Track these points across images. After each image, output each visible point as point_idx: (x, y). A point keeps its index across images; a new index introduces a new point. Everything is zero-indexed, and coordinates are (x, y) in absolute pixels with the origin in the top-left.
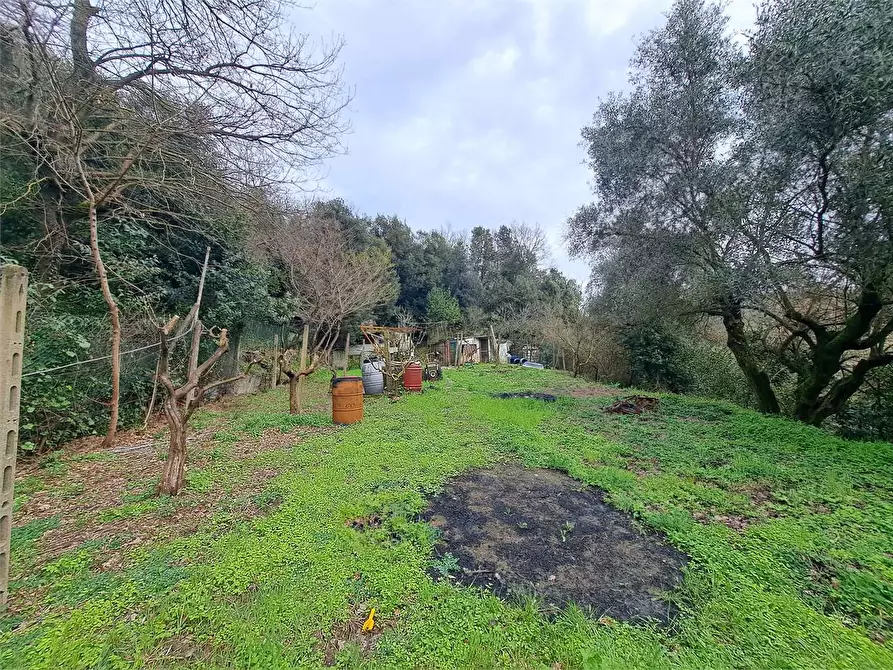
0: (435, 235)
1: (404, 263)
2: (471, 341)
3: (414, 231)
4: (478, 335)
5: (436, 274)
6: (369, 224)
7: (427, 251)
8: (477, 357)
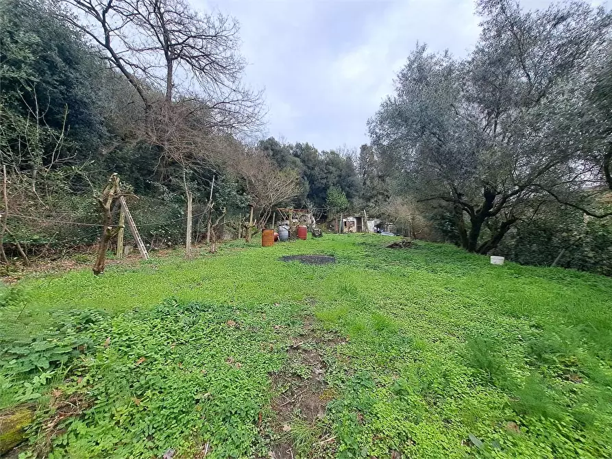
0: (332, 153)
1: (313, 172)
2: (351, 219)
3: (320, 151)
4: (357, 215)
5: (333, 179)
6: (292, 148)
7: (327, 164)
8: (354, 229)
